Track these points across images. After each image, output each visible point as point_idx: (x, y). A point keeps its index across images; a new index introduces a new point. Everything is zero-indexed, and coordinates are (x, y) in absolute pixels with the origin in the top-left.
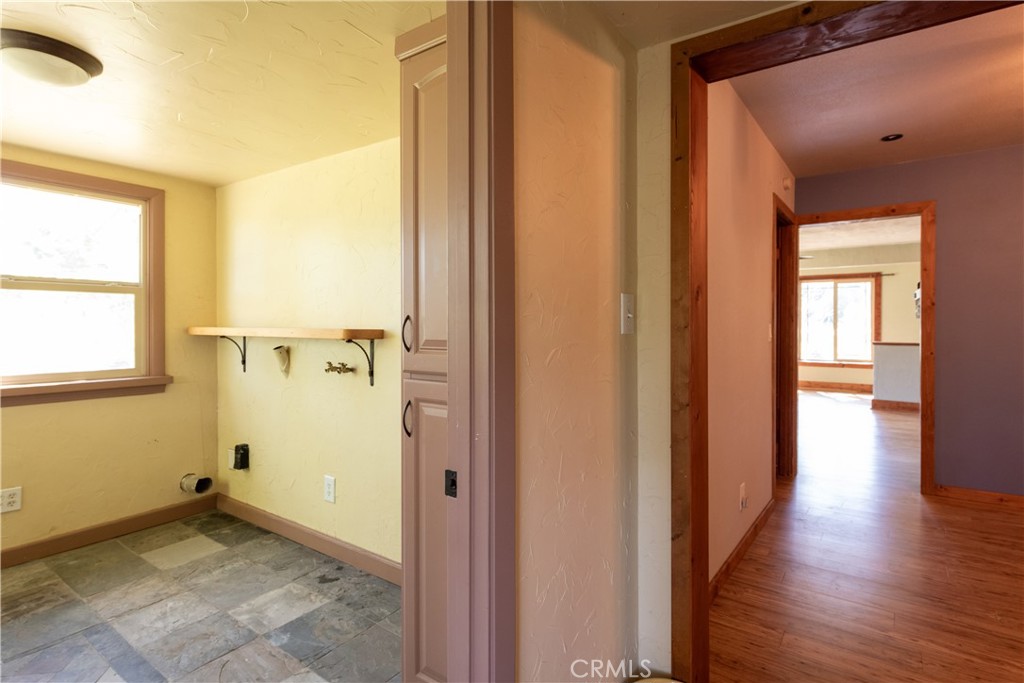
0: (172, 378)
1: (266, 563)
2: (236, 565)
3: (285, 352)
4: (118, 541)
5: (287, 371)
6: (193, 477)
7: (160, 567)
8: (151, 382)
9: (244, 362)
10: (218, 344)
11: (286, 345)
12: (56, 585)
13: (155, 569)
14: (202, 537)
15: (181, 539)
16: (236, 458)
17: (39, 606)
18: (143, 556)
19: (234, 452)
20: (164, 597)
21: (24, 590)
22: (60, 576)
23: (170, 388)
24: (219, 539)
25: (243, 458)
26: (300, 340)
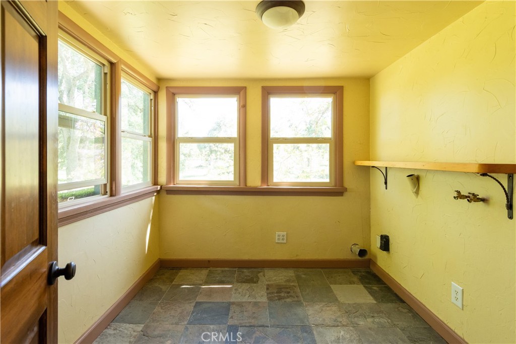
0: (346, 188)
1: (403, 330)
2: (382, 320)
3: (416, 179)
4: (322, 270)
5: (417, 192)
6: (357, 246)
7: (339, 299)
8: (336, 190)
9: (386, 183)
10: (371, 171)
11: (416, 174)
12: (295, 287)
13: (337, 300)
14: (361, 287)
15: (351, 283)
16: (381, 243)
17: (288, 297)
18: (332, 286)
19: (380, 237)
20: (340, 324)
21: (285, 284)
22: (298, 283)
23: (346, 194)
24: (372, 293)
25: (385, 243)
26: (427, 171)
